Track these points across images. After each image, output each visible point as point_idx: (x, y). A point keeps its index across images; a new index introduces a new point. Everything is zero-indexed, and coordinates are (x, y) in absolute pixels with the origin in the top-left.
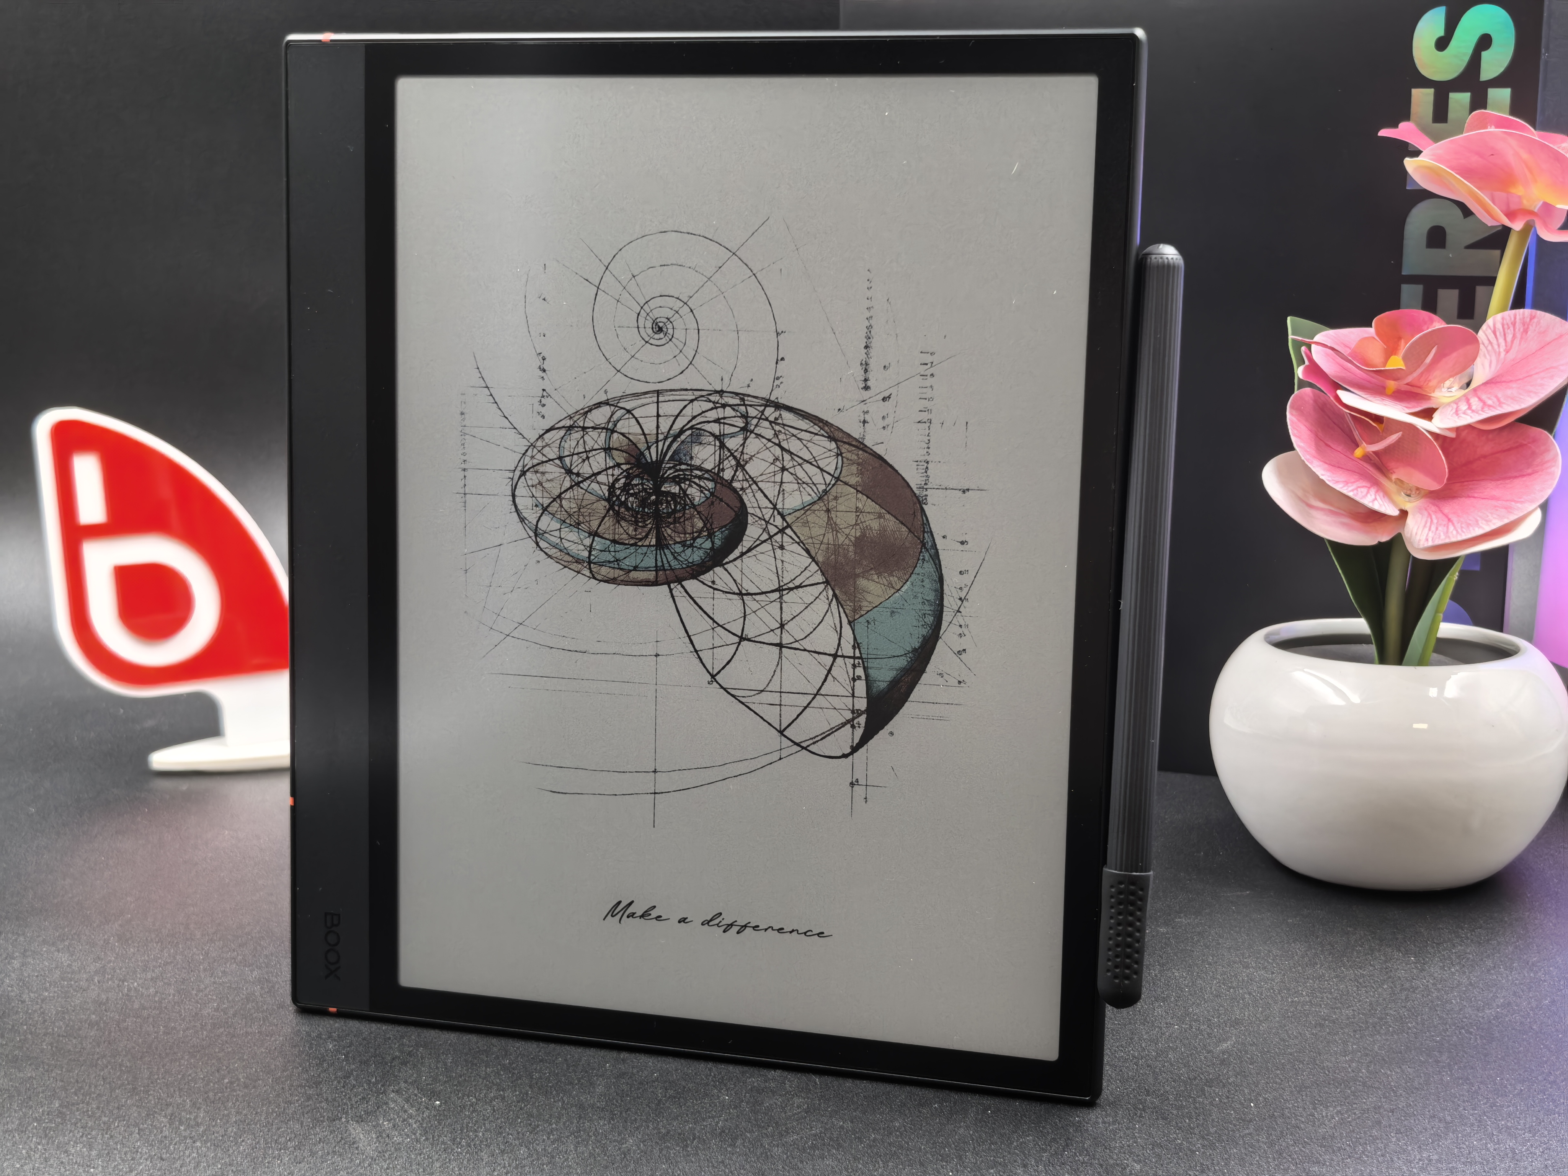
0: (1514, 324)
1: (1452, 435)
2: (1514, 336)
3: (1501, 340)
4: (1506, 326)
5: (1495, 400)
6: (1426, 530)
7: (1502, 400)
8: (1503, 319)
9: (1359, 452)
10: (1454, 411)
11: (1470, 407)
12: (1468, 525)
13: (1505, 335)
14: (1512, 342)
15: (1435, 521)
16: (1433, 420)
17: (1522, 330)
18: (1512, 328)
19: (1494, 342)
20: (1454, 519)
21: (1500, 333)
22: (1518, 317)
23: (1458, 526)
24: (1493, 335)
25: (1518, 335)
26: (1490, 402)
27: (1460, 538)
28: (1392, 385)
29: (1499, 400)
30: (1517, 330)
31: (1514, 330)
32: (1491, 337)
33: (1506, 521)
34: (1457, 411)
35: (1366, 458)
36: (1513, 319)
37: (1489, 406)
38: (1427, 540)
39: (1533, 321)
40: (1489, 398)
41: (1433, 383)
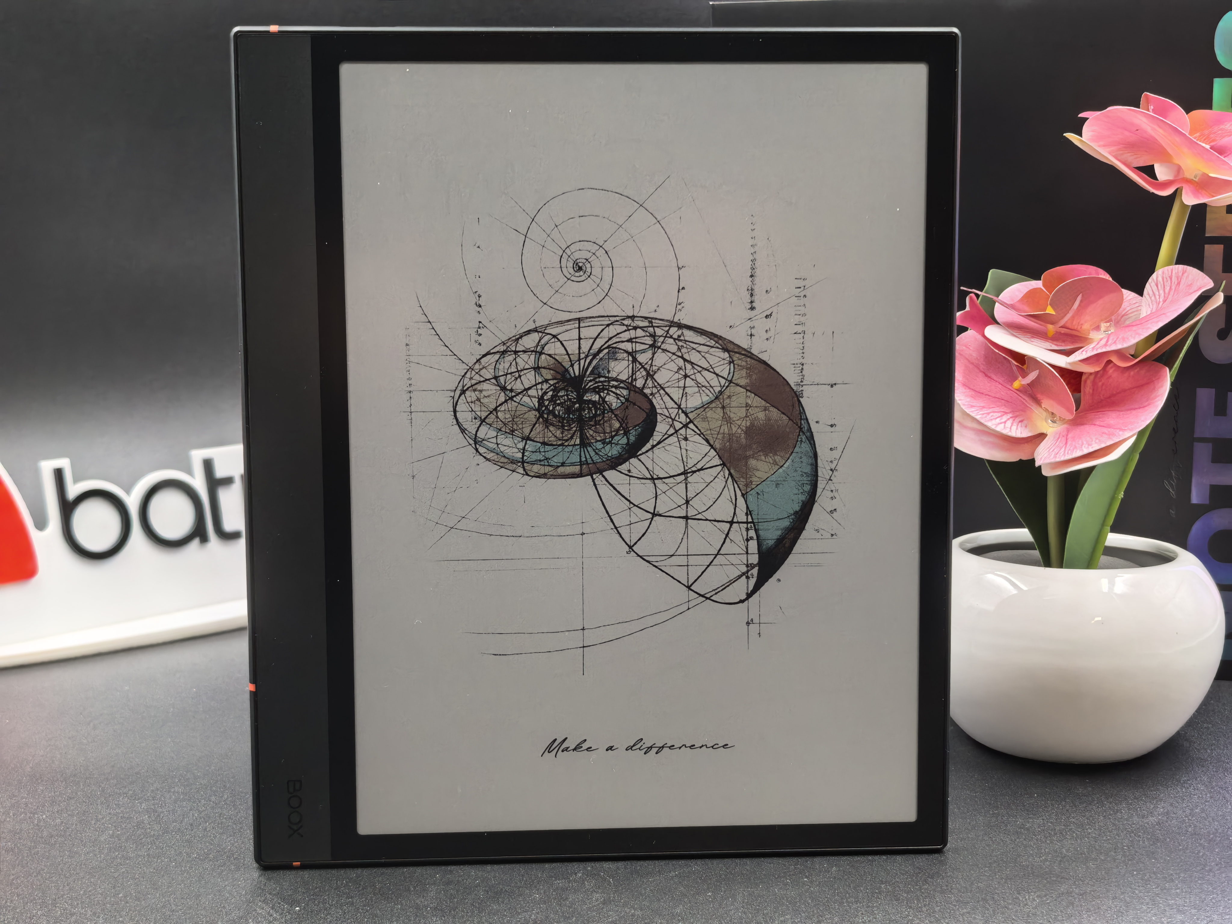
0: (1171, 277)
2: (1171, 288)
3: (1162, 292)
4: (1165, 280)
8: (1166, 272)
9: (1016, 384)
13: (1164, 287)
14: (1169, 293)
17: (1176, 283)
18: (1169, 282)
19: (1157, 293)
21: (1161, 285)
22: (1174, 272)
24: (1156, 287)
30: (1173, 283)
31: (1171, 283)
32: (1155, 288)
35: (1023, 389)
36: (1170, 273)
39: (1184, 275)
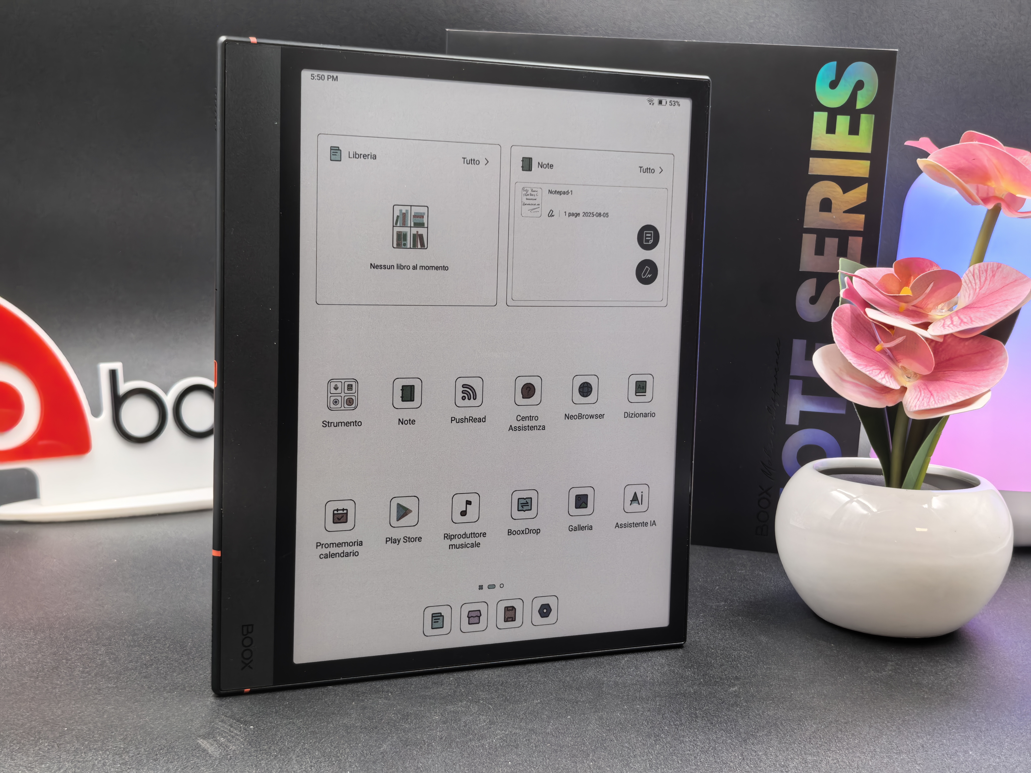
0: (986, 271)
1: (941, 340)
3: (977, 281)
4: (981, 272)
5: (969, 319)
6: (917, 400)
7: (973, 319)
8: (980, 267)
9: (878, 348)
10: (942, 324)
11: (952, 323)
12: (943, 398)
13: (980, 278)
14: (985, 282)
15: (923, 395)
16: (928, 330)
17: (991, 275)
18: (985, 274)
19: (973, 282)
20: (935, 394)
21: (977, 276)
22: (989, 267)
23: (936, 398)
24: (972, 277)
25: (988, 278)
26: (965, 320)
27: (936, 406)
28: (903, 305)
29: (971, 319)
30: (988, 275)
33: (968, 397)
34: (944, 325)
35: (883, 351)
36: (986, 268)
37: (965, 323)
38: (915, 406)
39: (999, 269)
40: (965, 318)
41: (930, 306)
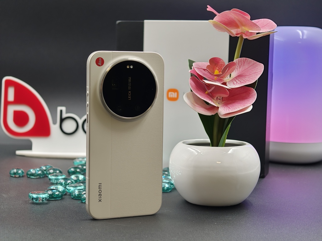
0: (241, 61)
2: (241, 64)
6: (224, 111)
8: (238, 60)
9: (206, 92)
12: (234, 109)
13: (239, 64)
14: (241, 66)
15: (226, 109)
20: (231, 108)
23: (232, 109)
25: (242, 64)
27: (232, 112)
33: (244, 108)
35: (208, 94)
38: (224, 112)
39: (246, 60)
